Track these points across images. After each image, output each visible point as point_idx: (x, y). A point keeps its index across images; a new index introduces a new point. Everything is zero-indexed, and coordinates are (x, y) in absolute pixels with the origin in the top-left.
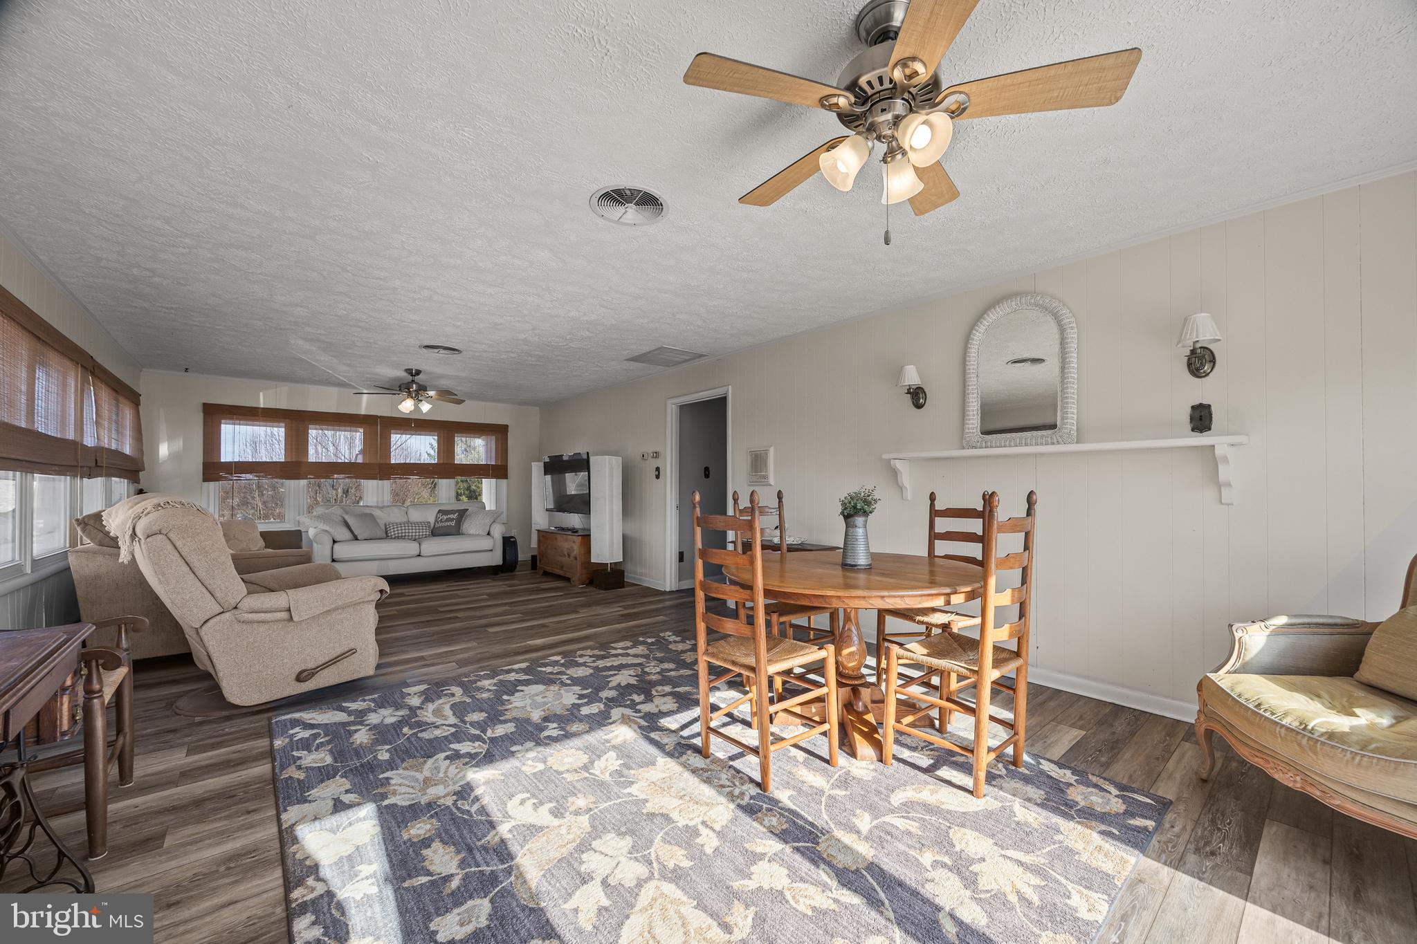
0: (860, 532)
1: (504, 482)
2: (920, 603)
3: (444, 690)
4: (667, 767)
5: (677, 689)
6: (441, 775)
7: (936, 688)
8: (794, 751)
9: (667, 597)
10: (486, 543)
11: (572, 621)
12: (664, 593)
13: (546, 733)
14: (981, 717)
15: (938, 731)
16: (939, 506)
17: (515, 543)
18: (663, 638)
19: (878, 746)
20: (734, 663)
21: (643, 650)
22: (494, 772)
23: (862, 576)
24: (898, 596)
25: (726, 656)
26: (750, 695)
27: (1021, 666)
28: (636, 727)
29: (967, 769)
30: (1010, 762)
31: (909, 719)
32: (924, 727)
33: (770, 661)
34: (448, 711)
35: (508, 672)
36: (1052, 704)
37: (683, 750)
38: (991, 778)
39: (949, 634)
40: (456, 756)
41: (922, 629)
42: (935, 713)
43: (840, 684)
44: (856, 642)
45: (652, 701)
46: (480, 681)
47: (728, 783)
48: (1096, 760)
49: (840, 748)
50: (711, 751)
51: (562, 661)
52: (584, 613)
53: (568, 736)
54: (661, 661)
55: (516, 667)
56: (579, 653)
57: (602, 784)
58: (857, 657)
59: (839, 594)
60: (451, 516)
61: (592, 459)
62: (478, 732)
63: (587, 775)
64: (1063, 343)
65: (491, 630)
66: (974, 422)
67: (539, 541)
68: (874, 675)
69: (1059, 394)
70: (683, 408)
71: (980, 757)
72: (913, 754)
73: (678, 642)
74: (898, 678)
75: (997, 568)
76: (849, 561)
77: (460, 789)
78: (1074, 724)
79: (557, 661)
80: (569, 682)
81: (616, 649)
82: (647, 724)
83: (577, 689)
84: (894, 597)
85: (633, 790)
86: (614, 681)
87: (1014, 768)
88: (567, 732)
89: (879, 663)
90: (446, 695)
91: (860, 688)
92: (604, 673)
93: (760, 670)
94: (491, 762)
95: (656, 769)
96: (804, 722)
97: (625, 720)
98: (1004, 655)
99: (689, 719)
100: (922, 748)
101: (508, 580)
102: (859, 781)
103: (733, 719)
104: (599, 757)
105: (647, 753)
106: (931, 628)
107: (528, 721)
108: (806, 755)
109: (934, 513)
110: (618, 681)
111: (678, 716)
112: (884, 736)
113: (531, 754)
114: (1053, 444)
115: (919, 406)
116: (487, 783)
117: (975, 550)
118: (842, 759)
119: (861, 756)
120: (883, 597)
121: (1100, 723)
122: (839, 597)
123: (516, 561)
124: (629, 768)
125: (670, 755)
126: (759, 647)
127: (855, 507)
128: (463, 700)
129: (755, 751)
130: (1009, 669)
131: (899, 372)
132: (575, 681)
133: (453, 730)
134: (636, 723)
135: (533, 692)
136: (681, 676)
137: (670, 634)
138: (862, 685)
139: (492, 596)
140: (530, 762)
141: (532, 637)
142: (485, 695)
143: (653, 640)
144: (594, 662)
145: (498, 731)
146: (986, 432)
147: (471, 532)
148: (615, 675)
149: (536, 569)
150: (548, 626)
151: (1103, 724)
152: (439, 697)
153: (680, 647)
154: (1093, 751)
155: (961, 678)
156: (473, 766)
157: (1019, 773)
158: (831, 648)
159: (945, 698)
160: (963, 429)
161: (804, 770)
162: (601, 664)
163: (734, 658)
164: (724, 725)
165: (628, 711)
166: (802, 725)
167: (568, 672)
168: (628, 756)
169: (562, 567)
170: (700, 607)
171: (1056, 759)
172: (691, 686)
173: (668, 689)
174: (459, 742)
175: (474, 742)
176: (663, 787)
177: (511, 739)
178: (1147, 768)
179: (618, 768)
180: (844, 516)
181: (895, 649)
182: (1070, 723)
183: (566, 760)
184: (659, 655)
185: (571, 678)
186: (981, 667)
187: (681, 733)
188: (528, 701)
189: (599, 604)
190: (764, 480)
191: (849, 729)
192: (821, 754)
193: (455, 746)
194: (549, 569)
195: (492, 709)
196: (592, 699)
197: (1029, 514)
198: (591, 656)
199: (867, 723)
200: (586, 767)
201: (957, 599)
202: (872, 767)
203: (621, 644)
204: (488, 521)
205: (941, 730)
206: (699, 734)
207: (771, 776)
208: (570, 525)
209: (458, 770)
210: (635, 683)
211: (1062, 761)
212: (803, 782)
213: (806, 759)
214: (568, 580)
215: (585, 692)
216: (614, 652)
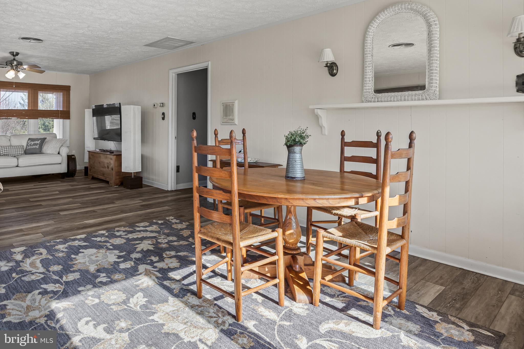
0: (297, 156)
1: (67, 121)
2: (339, 203)
3: (35, 251)
4: (175, 304)
5: (179, 254)
6: (37, 304)
7: (346, 257)
8: (255, 296)
9: (169, 194)
10: (58, 159)
11: (111, 209)
12: (168, 192)
13: (99, 280)
14: (379, 277)
15: (348, 284)
16: (347, 140)
17: (74, 159)
18: (168, 220)
19: (310, 294)
20: (218, 239)
21: (156, 228)
22: (69, 303)
23: (299, 185)
24: (325, 199)
25: (213, 235)
26: (227, 259)
27: (405, 244)
28: (154, 277)
29: (369, 311)
30: (396, 306)
31: (329, 277)
32: (338, 281)
33: (242, 239)
34: (39, 265)
35: (74, 240)
36: (422, 268)
37: (185, 293)
38: (384, 316)
39: (356, 223)
40: (45, 293)
41: (336, 218)
42: (346, 273)
43: (285, 254)
44: (295, 227)
45: (164, 261)
46: (57, 245)
47: (215, 315)
48: (453, 306)
49: (285, 295)
50: (203, 294)
51: (107, 234)
52: (118, 204)
53: (112, 282)
54: (168, 235)
55: (78, 237)
56: (117, 229)
57: (135, 313)
58: (295, 236)
59: (287, 196)
60: (36, 142)
61: (123, 107)
62: (57, 278)
63: (126, 307)
64: (430, 34)
65: (62, 213)
66: (370, 85)
67: (90, 158)
68: (304, 247)
69: (427, 67)
70: (180, 76)
71: (378, 303)
72: (332, 299)
73: (178, 223)
74: (324, 251)
75: (391, 181)
76: (290, 175)
77: (49, 313)
78: (436, 282)
79: (103, 234)
80: (111, 247)
81: (139, 227)
82: (161, 276)
83: (117, 252)
84: (323, 199)
85: (155, 317)
86: (139, 249)
87: (399, 310)
88: (112, 279)
89: (308, 239)
90: (37, 254)
91: (298, 257)
92: (133, 242)
93: (235, 245)
94: (67, 297)
95: (168, 305)
96: (261, 277)
97: (147, 273)
98: (393, 237)
99: (188, 273)
100: (338, 296)
101: (70, 182)
102: (298, 316)
103: (215, 274)
104: (133, 296)
105: (162, 294)
106: (342, 218)
107: (87, 271)
108: (263, 298)
109: (344, 144)
110: (142, 248)
111: (180, 271)
112: (314, 288)
113: (90, 293)
114: (423, 99)
115: (333, 75)
116: (65, 310)
117: (371, 168)
118: (286, 302)
119: (299, 300)
120: (315, 199)
121: (454, 282)
122: (286, 199)
123: (75, 170)
124: (152, 303)
125: (176, 296)
126: (235, 229)
127: (294, 140)
128: (47, 257)
129: (231, 295)
130: (397, 246)
131: (320, 53)
132: (116, 247)
133: (42, 276)
134: (154, 275)
135: (90, 254)
136: (181, 245)
137: (173, 218)
138: (298, 254)
139: (61, 192)
140: (90, 298)
141: (87, 218)
142: (61, 255)
143: (162, 222)
144: (126, 235)
145: (70, 277)
146: (378, 91)
147: (48, 152)
148: (140, 243)
149: (87, 175)
150: (96, 212)
151: (456, 282)
152: (33, 255)
153: (179, 226)
154: (450, 300)
155: (362, 251)
156: (55, 299)
157: (402, 313)
158: (280, 230)
159: (352, 263)
160: (362, 90)
161: (262, 308)
162: (130, 236)
163: (218, 236)
164: (210, 277)
165: (149, 267)
166: (259, 279)
167: (111, 241)
168: (150, 296)
169: (103, 174)
170: (196, 203)
171: (426, 305)
172: (187, 252)
173: (173, 253)
174: (46, 284)
175: (55, 284)
176: (174, 316)
177: (78, 283)
178: (487, 312)
179: (145, 303)
180: (287, 146)
181: (322, 233)
182: (434, 281)
183: (112, 297)
184: (166, 231)
185: (112, 245)
186: (379, 245)
187: (183, 282)
188: (87, 259)
189: (127, 198)
190: (231, 121)
191: (291, 282)
192: (272, 298)
193: (44, 286)
194: (96, 176)
195: (65, 263)
196: (126, 259)
197: (410, 146)
198: (124, 232)
199: (302, 279)
200: (125, 302)
201: (363, 201)
202: (306, 307)
203: (142, 224)
204: (58, 145)
205: (350, 284)
206: (194, 283)
207: (242, 312)
208: (108, 148)
209: (47, 301)
210: (152, 249)
211: (430, 306)
212: (262, 316)
213: (263, 301)
214: (107, 182)
215: (122, 254)
216: (138, 229)
